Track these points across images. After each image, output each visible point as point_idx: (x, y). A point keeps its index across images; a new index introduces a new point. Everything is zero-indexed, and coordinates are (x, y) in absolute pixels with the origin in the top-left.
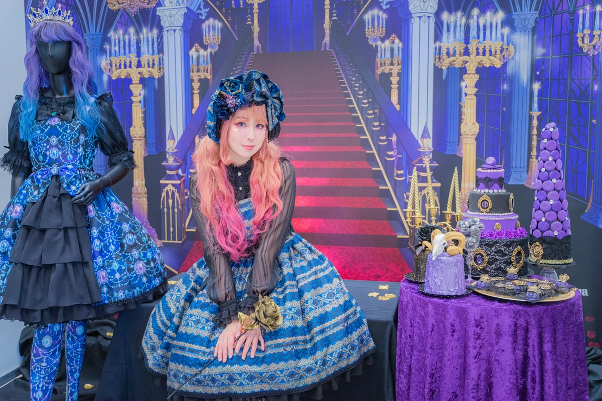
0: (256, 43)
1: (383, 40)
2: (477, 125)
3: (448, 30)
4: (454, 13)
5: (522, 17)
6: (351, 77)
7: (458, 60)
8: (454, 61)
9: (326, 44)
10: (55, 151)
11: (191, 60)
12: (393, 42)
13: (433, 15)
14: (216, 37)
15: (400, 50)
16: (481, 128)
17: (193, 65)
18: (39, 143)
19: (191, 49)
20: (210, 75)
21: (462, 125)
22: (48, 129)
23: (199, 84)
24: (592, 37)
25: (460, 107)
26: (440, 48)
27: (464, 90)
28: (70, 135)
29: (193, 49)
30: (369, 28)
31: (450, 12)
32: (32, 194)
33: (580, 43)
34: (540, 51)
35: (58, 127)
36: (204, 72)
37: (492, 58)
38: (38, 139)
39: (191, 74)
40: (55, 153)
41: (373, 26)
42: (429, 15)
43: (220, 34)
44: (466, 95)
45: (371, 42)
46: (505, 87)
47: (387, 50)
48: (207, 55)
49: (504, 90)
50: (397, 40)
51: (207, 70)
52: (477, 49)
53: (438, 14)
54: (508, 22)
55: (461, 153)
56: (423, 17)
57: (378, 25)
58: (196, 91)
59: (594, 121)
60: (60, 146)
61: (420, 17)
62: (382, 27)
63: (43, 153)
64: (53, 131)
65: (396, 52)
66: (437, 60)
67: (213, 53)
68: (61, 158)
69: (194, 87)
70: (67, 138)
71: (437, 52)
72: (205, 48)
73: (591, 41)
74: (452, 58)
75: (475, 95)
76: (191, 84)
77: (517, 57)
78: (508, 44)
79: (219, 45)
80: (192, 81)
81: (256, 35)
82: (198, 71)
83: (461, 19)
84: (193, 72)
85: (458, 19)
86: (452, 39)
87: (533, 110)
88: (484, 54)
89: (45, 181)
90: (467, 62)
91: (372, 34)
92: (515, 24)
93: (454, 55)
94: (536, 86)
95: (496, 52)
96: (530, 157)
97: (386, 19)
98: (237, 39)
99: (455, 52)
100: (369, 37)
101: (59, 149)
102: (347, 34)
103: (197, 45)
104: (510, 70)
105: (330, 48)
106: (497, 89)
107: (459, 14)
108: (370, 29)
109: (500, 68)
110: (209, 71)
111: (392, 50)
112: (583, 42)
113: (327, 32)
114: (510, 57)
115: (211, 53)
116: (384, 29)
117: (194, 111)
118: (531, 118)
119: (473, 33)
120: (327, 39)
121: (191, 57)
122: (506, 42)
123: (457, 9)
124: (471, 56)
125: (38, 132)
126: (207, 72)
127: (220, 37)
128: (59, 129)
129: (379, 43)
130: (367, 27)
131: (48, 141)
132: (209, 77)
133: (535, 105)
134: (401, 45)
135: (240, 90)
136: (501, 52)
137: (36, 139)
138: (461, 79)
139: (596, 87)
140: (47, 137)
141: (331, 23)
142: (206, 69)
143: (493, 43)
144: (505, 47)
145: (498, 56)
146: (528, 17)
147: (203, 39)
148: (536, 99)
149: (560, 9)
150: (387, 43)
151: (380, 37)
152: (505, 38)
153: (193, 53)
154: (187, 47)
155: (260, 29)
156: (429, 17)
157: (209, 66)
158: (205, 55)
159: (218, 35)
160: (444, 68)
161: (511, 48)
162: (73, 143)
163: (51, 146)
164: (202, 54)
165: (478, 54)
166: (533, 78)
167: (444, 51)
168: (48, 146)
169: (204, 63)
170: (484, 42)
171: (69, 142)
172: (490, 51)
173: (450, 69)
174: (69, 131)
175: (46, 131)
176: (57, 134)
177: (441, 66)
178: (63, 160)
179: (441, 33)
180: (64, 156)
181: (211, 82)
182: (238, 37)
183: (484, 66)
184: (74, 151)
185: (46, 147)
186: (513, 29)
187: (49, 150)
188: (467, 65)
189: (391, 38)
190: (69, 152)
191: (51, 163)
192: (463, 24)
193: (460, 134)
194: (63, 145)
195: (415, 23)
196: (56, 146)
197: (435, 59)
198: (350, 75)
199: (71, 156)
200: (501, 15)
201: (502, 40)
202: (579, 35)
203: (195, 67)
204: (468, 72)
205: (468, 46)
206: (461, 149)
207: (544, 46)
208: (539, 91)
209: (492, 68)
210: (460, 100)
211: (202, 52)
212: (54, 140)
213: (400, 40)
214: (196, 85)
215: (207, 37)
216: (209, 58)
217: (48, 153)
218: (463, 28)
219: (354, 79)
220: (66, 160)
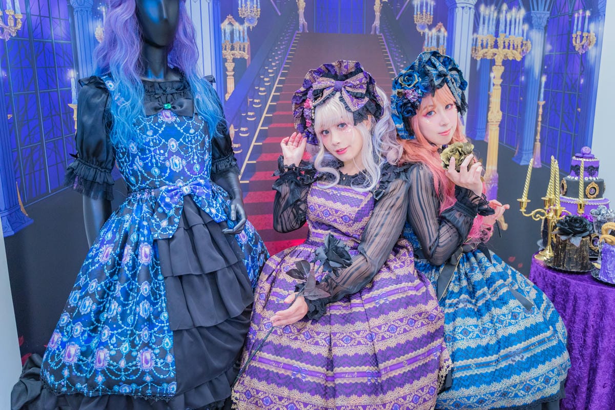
0: (302, 20)
1: (430, 28)
2: (501, 113)
3: (484, 23)
4: (489, 6)
5: (538, 16)
6: (399, 64)
7: (489, 52)
8: (486, 53)
9: (376, 27)
10: (177, 160)
11: (223, 35)
12: (439, 31)
13: (473, 7)
14: (255, 9)
15: (446, 39)
16: (503, 116)
17: (226, 41)
18: (152, 149)
19: (222, 21)
20: (248, 54)
21: (490, 113)
22: (162, 129)
23: (233, 64)
24: (582, 37)
25: (489, 96)
26: (477, 39)
27: (493, 81)
28: (194, 137)
29: (226, 22)
30: (417, 14)
31: (486, 5)
32: (158, 226)
33: (574, 42)
34: (549, 47)
35: (176, 125)
36: (240, 50)
37: (515, 52)
38: (151, 144)
39: (224, 52)
40: (176, 164)
41: (422, 12)
42: (470, 6)
43: (259, 6)
44: (494, 85)
45: (419, 29)
46: (523, 78)
47: (433, 38)
48: (244, 29)
49: (522, 82)
50: (443, 29)
51: (244, 49)
52: (504, 43)
53: (477, 6)
54: (528, 19)
55: (487, 139)
56: (465, 8)
57: (426, 12)
58: (230, 73)
59: (579, 110)
60: (182, 153)
61: (463, 8)
62: (430, 15)
63: (159, 164)
64: (170, 132)
65: (441, 41)
66: (474, 52)
67: (251, 28)
68: (186, 170)
69: (228, 69)
70: (191, 141)
71: (474, 43)
72: (241, 21)
73: (581, 41)
74: (485, 50)
75: (501, 85)
76: (224, 65)
77: (533, 52)
78: (527, 40)
79: (258, 19)
80: (225, 60)
81: (301, 11)
82: (232, 49)
83: (494, 12)
84: (225, 49)
85: (492, 13)
86: (486, 31)
87: (540, 100)
88: (509, 48)
89: (178, 206)
90: (496, 54)
91: (421, 21)
92: (533, 22)
93: (487, 47)
94: (544, 79)
95: (517, 46)
96: (535, 140)
97: (434, 6)
98: (280, 14)
99: (487, 44)
100: (417, 23)
101: (182, 157)
102: (397, 19)
103: (230, 17)
104: (527, 63)
105: (380, 32)
106: (517, 80)
107: (493, 8)
108: (419, 15)
109: (520, 61)
110: (246, 50)
111: (438, 38)
112: (576, 43)
113: (378, 14)
114: (528, 52)
115: (249, 28)
116: (432, 16)
117: (227, 97)
118: (538, 106)
119: (502, 27)
120: (377, 23)
121: (223, 31)
122: (525, 37)
123: (491, 4)
124: (499, 49)
125: (150, 133)
126: (244, 51)
127: (259, 9)
128: (179, 128)
129: (427, 30)
130: (415, 13)
131: (165, 147)
132: (247, 57)
133: (542, 96)
134: (446, 34)
135: (417, 81)
136: (522, 46)
137: (148, 144)
138: (491, 70)
139: (582, 81)
140: (163, 140)
141: (382, 5)
142: (242, 46)
143: (516, 39)
144: (524, 42)
145: (519, 49)
146: (542, 16)
147: (238, 10)
148: (542, 90)
149: (563, 12)
150: (434, 31)
151: (428, 24)
152: (525, 35)
153: (225, 26)
154: (218, 19)
155: (306, 5)
156: (470, 8)
157: (247, 44)
158: (241, 30)
159: (257, 7)
160: (479, 59)
161: (529, 43)
162: (199, 148)
163: (171, 154)
164: (237, 28)
165: (504, 47)
166: (543, 72)
167: (479, 43)
168: (166, 154)
169: (240, 40)
170: (510, 36)
171: (194, 146)
172: (513, 45)
173: (483, 60)
174: (192, 131)
175: (160, 132)
176: (177, 136)
177: (477, 57)
178: (189, 173)
179: (478, 25)
180: (190, 166)
181: (248, 63)
182: (281, 12)
183: (508, 60)
184: (201, 158)
185: (163, 154)
186: (531, 26)
187: (168, 159)
188: (496, 57)
189: (437, 26)
190: (195, 161)
191: (173, 177)
192: (495, 18)
193: (487, 122)
194: (186, 152)
195: (459, 12)
196: (178, 153)
197: (472, 50)
198: (399, 62)
199: (198, 166)
200: (523, 12)
201: (523, 36)
202: (574, 35)
203: (228, 44)
204: (496, 64)
205: (497, 39)
206: (487, 135)
207: (551, 44)
208: (546, 83)
209: (514, 61)
210: (489, 90)
211: (237, 26)
212: (173, 144)
213: (446, 29)
214: (230, 66)
215: (244, 8)
216: (246, 33)
217: (167, 163)
218: (494, 22)
219: (402, 66)
220: (193, 172)
